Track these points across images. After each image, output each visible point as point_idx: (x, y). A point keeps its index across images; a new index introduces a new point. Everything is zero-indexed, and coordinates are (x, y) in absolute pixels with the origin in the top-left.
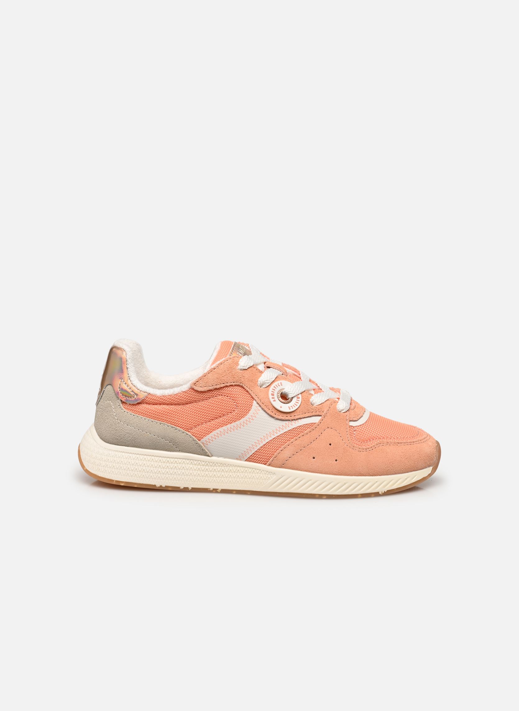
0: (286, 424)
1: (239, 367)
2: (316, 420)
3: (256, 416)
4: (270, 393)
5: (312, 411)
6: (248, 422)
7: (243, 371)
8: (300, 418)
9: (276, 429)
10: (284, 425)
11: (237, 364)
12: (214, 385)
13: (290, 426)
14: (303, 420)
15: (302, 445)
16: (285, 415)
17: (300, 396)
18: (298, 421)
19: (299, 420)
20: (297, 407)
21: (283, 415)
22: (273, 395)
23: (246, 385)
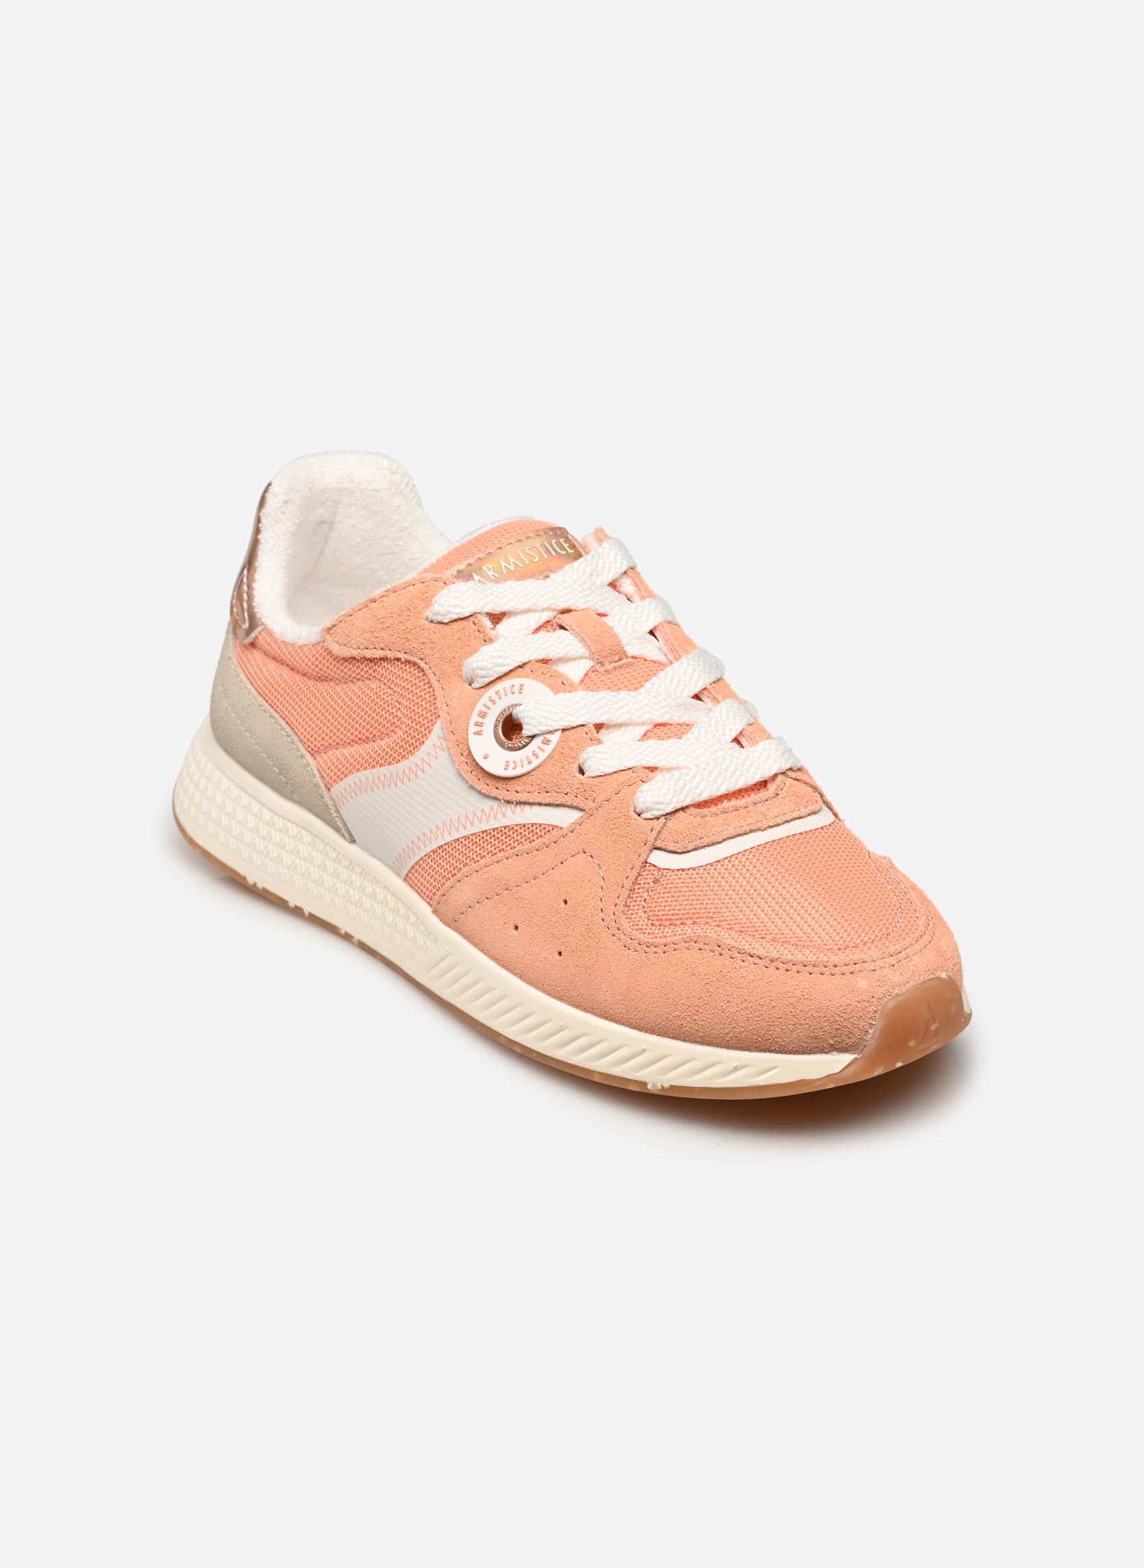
0: (492, 808)
1: (429, 613)
2: (565, 818)
3: (432, 765)
4: (479, 707)
5: (566, 791)
6: (412, 776)
7: (437, 625)
8: (531, 804)
9: (467, 816)
10: (487, 810)
11: (428, 603)
12: (361, 647)
13: (500, 816)
14: (536, 809)
15: (504, 882)
16: (493, 783)
17: (555, 738)
18: (522, 811)
19: (527, 808)
20: (527, 768)
21: (488, 782)
22: (483, 715)
23: (433, 668)
